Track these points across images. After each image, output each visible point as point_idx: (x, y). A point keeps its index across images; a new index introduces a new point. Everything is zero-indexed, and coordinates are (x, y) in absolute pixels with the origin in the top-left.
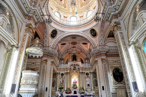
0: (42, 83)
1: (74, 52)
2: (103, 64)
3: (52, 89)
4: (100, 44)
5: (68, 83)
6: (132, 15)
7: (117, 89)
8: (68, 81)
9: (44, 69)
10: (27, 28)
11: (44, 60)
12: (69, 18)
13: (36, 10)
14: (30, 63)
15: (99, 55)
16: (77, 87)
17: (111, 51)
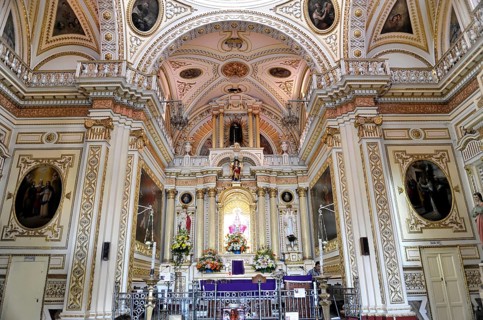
0: (85, 221)
1: (233, 111)
2: (364, 142)
3: (132, 252)
4: (352, 55)
5: (209, 230)
7: (425, 252)
8: (209, 222)
9: (98, 162)
11: (97, 123)
14: (36, 138)
15: (346, 104)
16: (245, 248)
17: (399, 89)
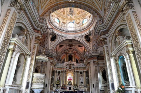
1: (70, 53)
2: (94, 66)
3: (51, 85)
6: (114, 36)
7: (105, 87)
8: (64, 78)
9: (45, 68)
10: (36, 39)
12: (67, 23)
13: (43, 25)
15: (92, 58)
16: (71, 84)
17: (102, 55)
